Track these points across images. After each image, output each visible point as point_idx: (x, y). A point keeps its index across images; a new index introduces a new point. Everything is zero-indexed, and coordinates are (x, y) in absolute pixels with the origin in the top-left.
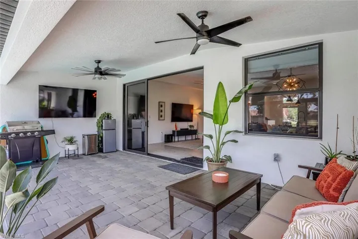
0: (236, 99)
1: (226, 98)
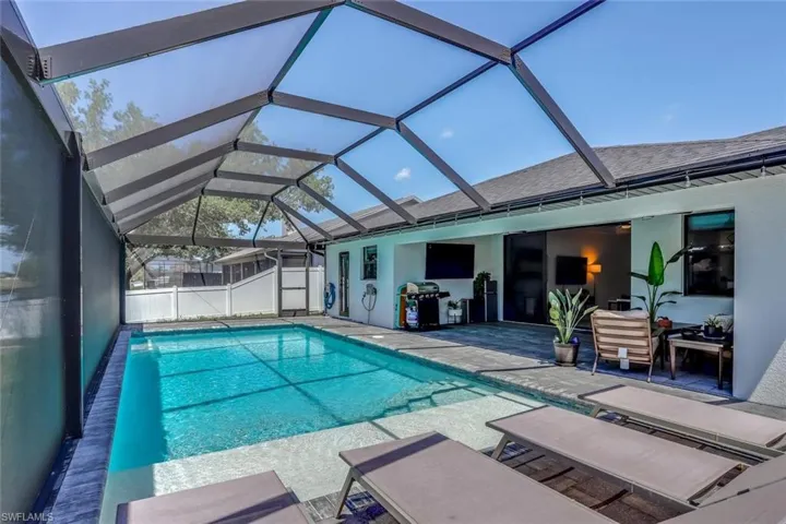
0: (674, 259)
1: (661, 258)
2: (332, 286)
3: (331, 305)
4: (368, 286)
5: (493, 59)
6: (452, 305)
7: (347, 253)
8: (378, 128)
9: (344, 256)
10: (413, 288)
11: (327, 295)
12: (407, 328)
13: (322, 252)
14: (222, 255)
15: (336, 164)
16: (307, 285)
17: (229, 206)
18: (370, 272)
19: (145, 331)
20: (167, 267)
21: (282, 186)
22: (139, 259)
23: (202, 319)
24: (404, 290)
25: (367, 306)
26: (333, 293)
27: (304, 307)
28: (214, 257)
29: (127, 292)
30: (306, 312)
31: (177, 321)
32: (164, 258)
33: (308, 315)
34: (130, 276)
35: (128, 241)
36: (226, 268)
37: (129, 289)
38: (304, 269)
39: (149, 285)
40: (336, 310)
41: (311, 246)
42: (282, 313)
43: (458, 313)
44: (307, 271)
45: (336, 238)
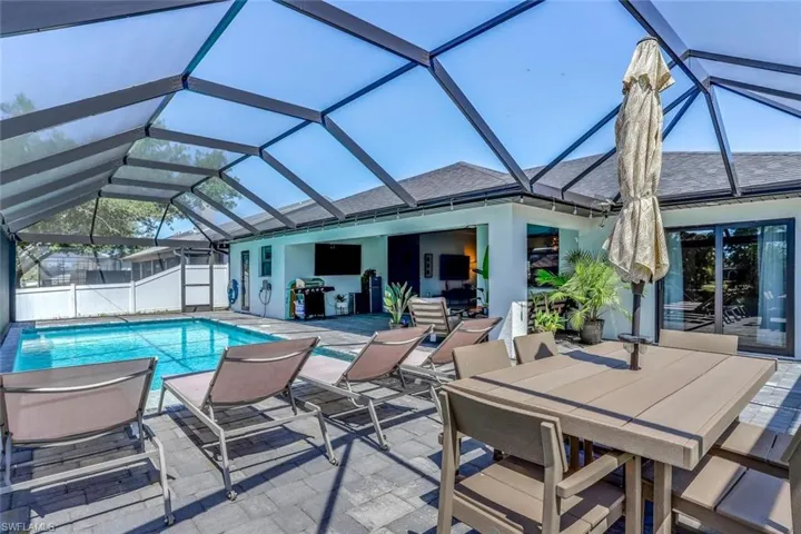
2: (235, 283)
3: (234, 300)
4: (264, 282)
5: (413, 61)
6: (340, 298)
7: (248, 252)
8: (302, 121)
9: (245, 255)
10: (301, 284)
11: (230, 292)
12: (297, 319)
13: (227, 250)
14: (132, 252)
15: (261, 156)
16: (210, 283)
17: (132, 206)
18: (266, 269)
19: (37, 327)
20: (68, 265)
21: (204, 177)
22: (32, 257)
23: (103, 316)
24: (294, 285)
25: (263, 299)
26: (236, 288)
27: (208, 303)
28: (123, 254)
29: (17, 291)
30: (209, 307)
31: (75, 318)
32: (62, 254)
33: (212, 310)
34: (21, 274)
35: (19, 239)
36: (135, 265)
37: (19, 287)
38: (208, 266)
39: (45, 283)
40: (238, 305)
41: (214, 244)
42: (186, 308)
43: (344, 305)
44: (211, 269)
45: (235, 238)
